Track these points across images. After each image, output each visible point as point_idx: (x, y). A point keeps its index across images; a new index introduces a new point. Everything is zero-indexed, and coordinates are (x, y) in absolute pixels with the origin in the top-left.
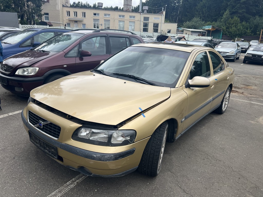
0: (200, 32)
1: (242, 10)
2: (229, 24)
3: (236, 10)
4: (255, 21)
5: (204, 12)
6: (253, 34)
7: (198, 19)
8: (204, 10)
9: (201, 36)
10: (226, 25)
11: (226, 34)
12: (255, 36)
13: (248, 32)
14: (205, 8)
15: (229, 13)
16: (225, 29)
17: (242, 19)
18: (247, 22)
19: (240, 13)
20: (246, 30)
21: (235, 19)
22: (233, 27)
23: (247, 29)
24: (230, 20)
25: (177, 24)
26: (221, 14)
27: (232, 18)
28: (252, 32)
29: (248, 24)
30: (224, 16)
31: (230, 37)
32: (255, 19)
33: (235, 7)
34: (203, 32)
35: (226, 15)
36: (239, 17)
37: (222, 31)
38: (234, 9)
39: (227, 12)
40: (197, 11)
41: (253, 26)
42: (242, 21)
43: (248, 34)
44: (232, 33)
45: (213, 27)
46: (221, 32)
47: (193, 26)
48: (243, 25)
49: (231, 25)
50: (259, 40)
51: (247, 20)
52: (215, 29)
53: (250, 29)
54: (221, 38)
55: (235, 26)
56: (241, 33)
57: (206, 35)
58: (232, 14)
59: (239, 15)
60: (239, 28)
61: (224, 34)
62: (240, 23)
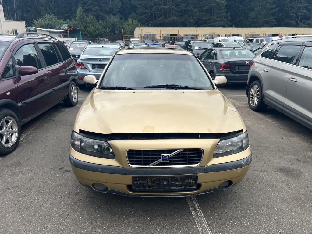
0: (60, 33)
1: (96, 8)
2: (86, 23)
3: (89, 7)
4: (111, 20)
5: (52, 8)
6: (112, 34)
7: (52, 16)
8: (51, 6)
9: (63, 38)
10: (82, 24)
11: (86, 35)
12: (114, 36)
13: (107, 31)
14: (52, 3)
15: (82, 10)
16: (83, 28)
17: (98, 18)
18: (103, 21)
19: (93, 11)
20: (105, 30)
21: (91, 17)
22: (91, 27)
23: (106, 28)
24: (85, 19)
25: (24, 22)
26: (73, 11)
27: (87, 16)
28: (111, 31)
29: (105, 23)
30: (77, 13)
31: (91, 37)
32: (110, 18)
33: (87, 3)
34: (64, 32)
35: (80, 12)
36: (94, 15)
37: (80, 31)
38: (86, 5)
39: (80, 10)
40: (42, 6)
41: (110, 25)
42: (99, 20)
43: (108, 34)
44: (91, 33)
45: (69, 26)
46: (80, 33)
47: (48, 24)
48: (101, 25)
49: (88, 24)
50: (122, 40)
51: (103, 19)
52: (72, 29)
53: (109, 28)
54: (81, 38)
55: (93, 25)
56: (101, 33)
57: (68, 36)
58: (86, 11)
59: (93, 13)
60: (97, 27)
61: (84, 34)
62: (97, 22)
